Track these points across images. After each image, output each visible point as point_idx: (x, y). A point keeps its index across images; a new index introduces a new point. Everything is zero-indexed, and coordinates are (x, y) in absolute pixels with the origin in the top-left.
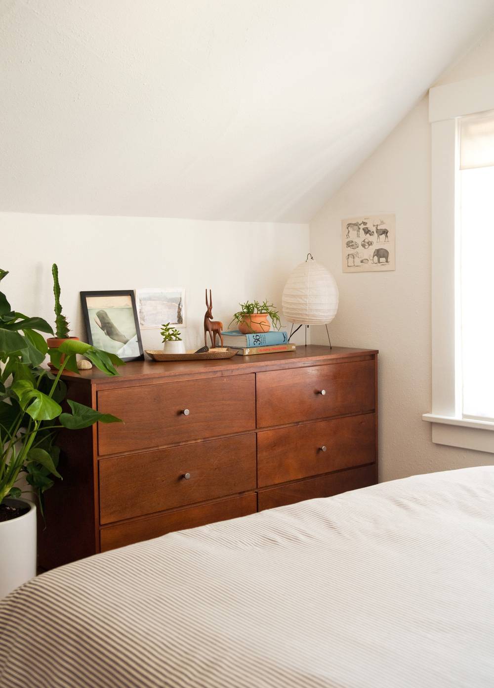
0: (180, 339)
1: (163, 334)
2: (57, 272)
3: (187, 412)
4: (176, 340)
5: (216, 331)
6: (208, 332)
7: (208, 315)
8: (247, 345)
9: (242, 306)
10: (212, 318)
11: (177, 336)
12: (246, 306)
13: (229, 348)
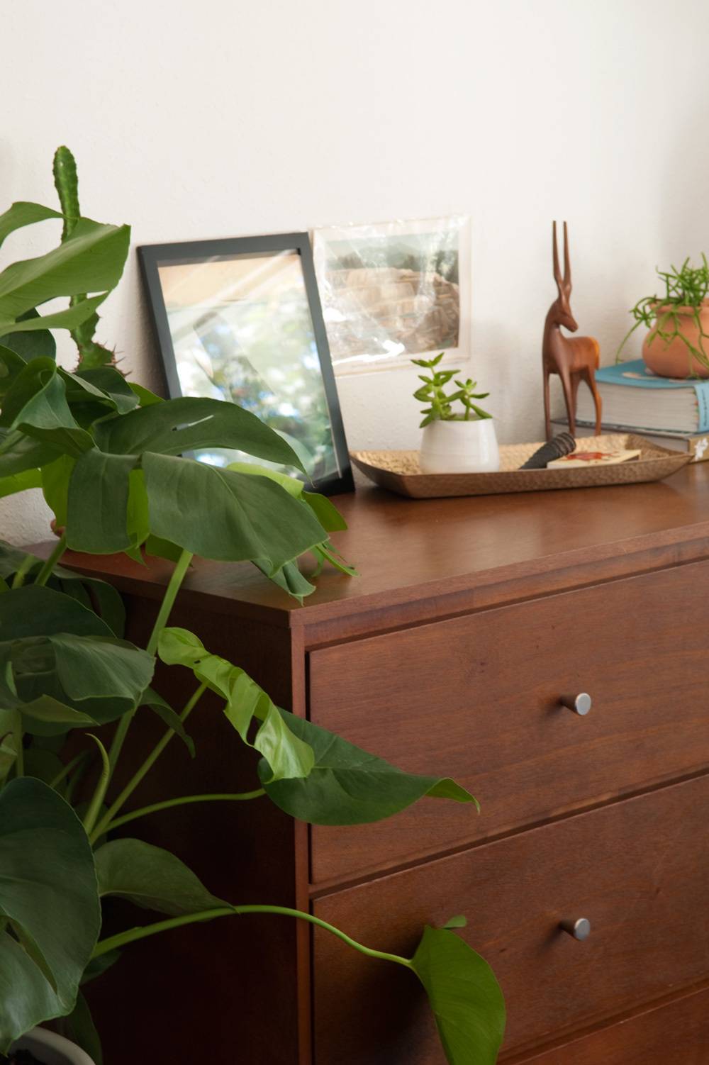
0: (482, 415)
1: (420, 395)
2: (74, 180)
3: (583, 702)
4: (466, 417)
5: (583, 374)
6: (554, 378)
7: (558, 316)
8: (698, 425)
9: (668, 276)
10: (572, 327)
11: (473, 401)
12: (682, 277)
13: (634, 435)
